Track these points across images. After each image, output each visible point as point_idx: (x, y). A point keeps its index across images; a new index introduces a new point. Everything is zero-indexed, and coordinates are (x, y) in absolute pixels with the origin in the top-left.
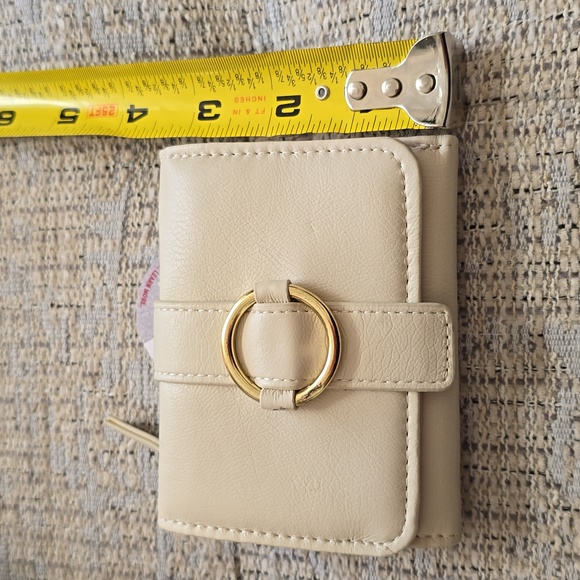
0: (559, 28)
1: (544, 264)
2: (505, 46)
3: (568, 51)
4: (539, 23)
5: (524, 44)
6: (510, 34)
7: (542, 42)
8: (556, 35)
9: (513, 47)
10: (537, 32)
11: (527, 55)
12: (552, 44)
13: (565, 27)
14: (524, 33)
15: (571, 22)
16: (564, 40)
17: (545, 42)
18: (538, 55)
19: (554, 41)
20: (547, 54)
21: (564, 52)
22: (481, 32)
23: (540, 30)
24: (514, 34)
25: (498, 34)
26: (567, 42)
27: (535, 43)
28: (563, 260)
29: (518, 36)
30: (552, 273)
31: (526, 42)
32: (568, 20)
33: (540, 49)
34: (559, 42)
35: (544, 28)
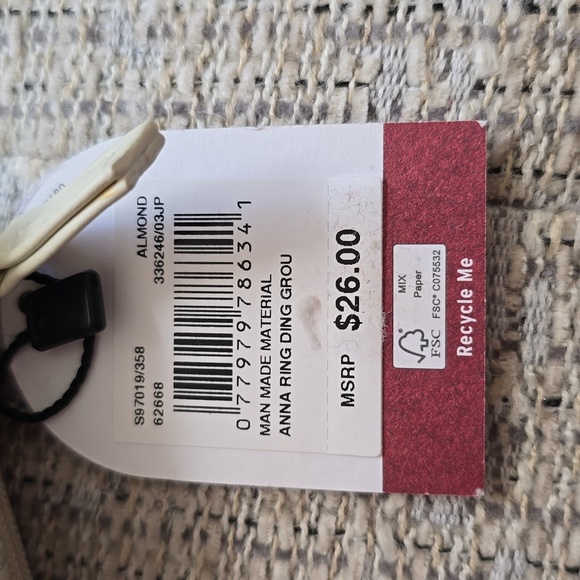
0: (317, 34)
1: (225, 520)
2: (206, 51)
3: (330, 84)
4: (281, 14)
5: (243, 53)
6: (218, 28)
7: (279, 55)
8: (309, 46)
9: (221, 55)
10: (272, 32)
11: (247, 78)
12: (300, 64)
13: (329, 33)
14: (246, 30)
15: (344, 25)
16: (324, 60)
17: (287, 56)
18: (268, 82)
19: (305, 58)
20: (285, 84)
21: (321, 84)
22: (161, 12)
23: (279, 30)
24: (225, 28)
25: (195, 22)
26: (330, 66)
27: (266, 55)
28: (264, 520)
29: (235, 34)
30: (239, 543)
31: (249, 50)
32: (339, 19)
33: (275, 70)
34: (314, 62)
35: (288, 28)
